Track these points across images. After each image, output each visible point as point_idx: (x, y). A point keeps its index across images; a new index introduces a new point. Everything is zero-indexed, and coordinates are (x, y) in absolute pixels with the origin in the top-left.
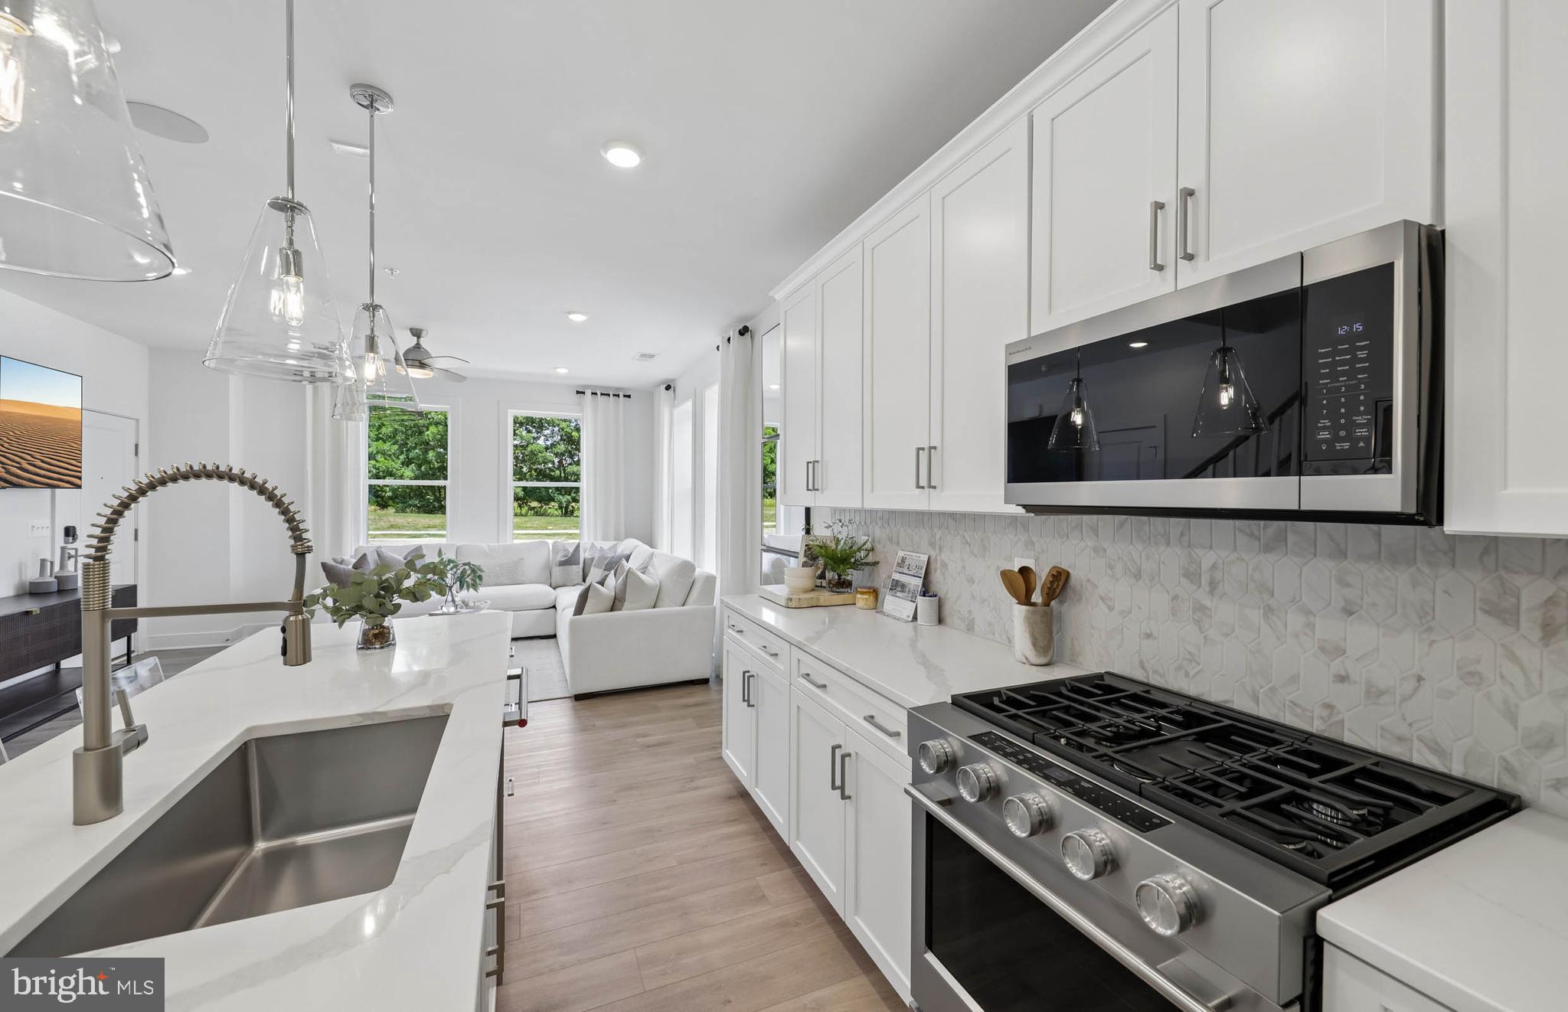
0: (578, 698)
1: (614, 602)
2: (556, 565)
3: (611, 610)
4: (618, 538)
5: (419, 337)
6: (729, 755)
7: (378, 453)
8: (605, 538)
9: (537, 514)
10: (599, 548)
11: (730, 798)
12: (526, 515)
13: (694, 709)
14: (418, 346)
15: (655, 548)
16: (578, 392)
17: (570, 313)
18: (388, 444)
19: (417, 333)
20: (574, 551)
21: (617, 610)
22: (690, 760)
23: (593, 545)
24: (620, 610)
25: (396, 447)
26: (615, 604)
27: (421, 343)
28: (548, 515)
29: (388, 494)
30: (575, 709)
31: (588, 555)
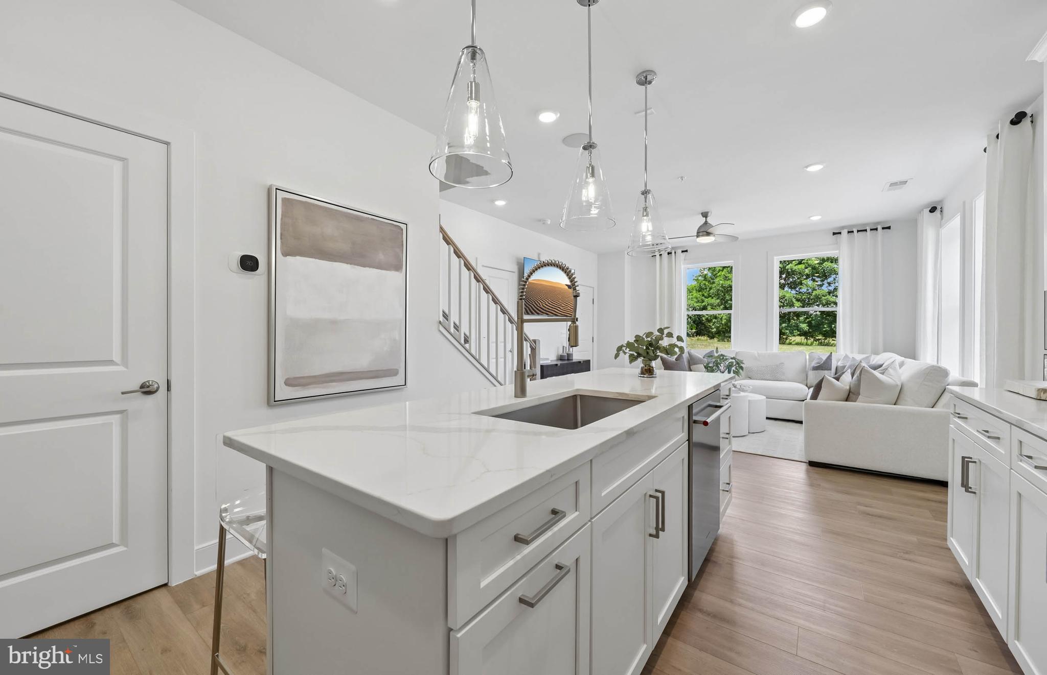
0: (812, 464)
1: (849, 395)
2: (810, 369)
3: (846, 400)
4: (876, 353)
5: (706, 217)
6: (954, 543)
7: (708, 305)
8: (861, 351)
9: (821, 344)
10: (851, 357)
11: (951, 583)
12: (812, 344)
13: (933, 504)
14: (706, 223)
15: (917, 360)
16: (834, 234)
17: (807, 167)
18: (714, 298)
19: (705, 215)
20: (827, 359)
21: (852, 401)
22: (914, 538)
23: (846, 356)
24: (855, 401)
25: (718, 301)
26: (850, 395)
27: (708, 220)
28: (831, 346)
29: (713, 330)
30: (808, 472)
31: (840, 364)
